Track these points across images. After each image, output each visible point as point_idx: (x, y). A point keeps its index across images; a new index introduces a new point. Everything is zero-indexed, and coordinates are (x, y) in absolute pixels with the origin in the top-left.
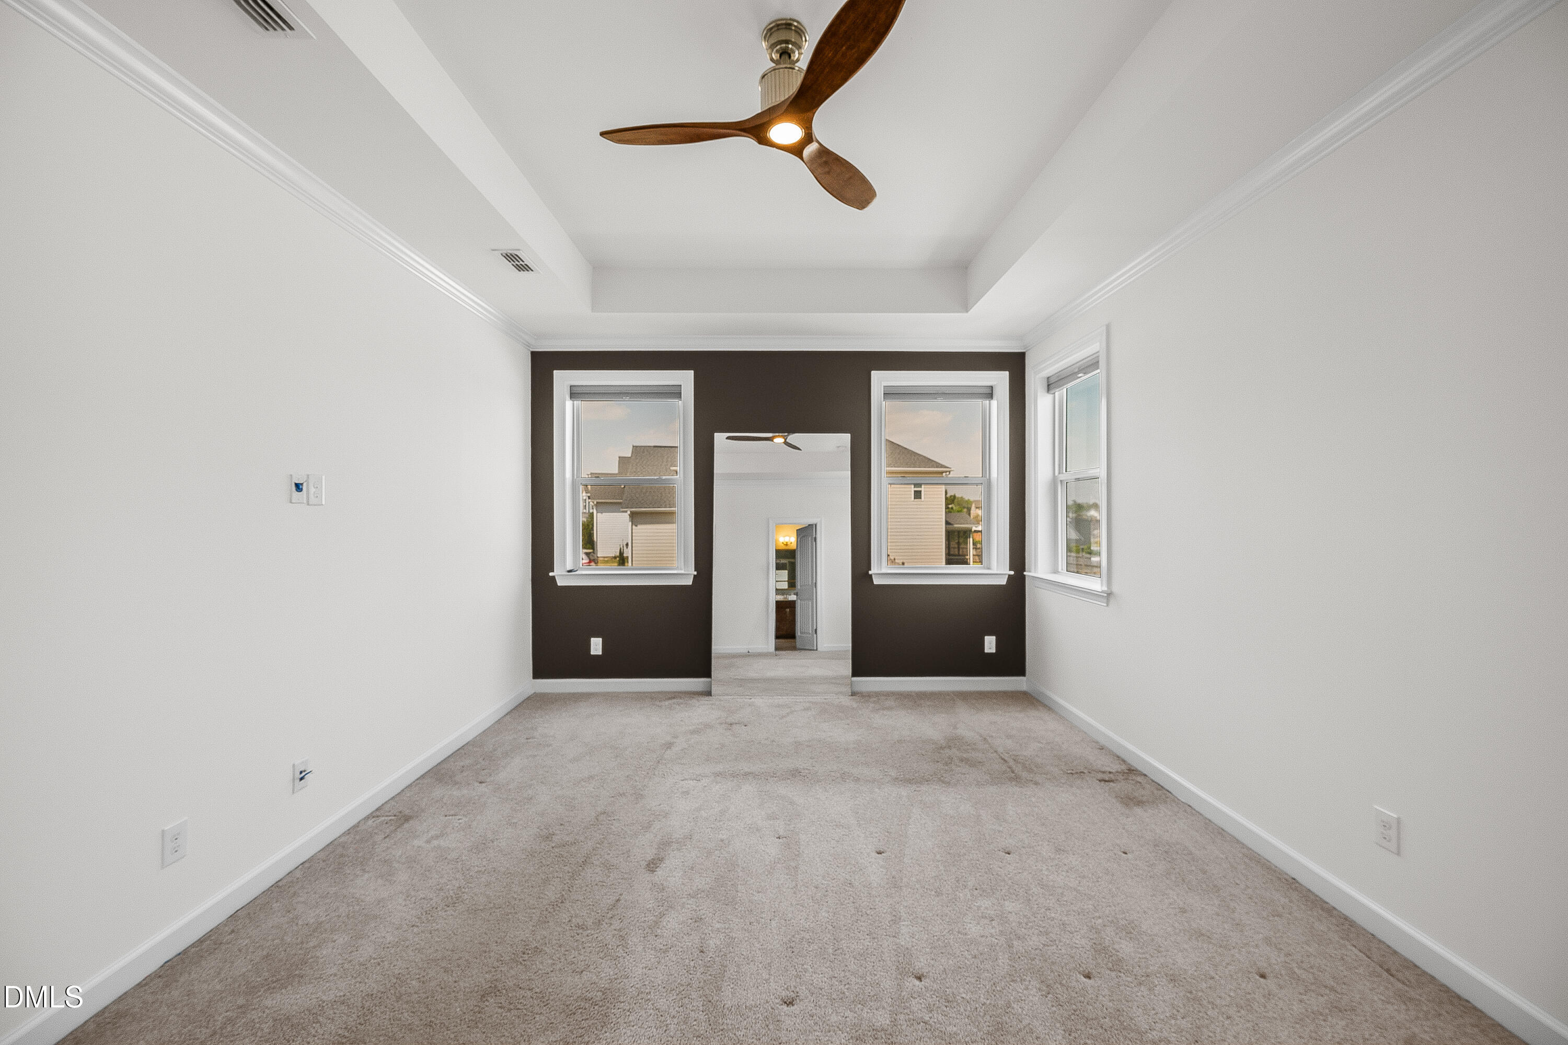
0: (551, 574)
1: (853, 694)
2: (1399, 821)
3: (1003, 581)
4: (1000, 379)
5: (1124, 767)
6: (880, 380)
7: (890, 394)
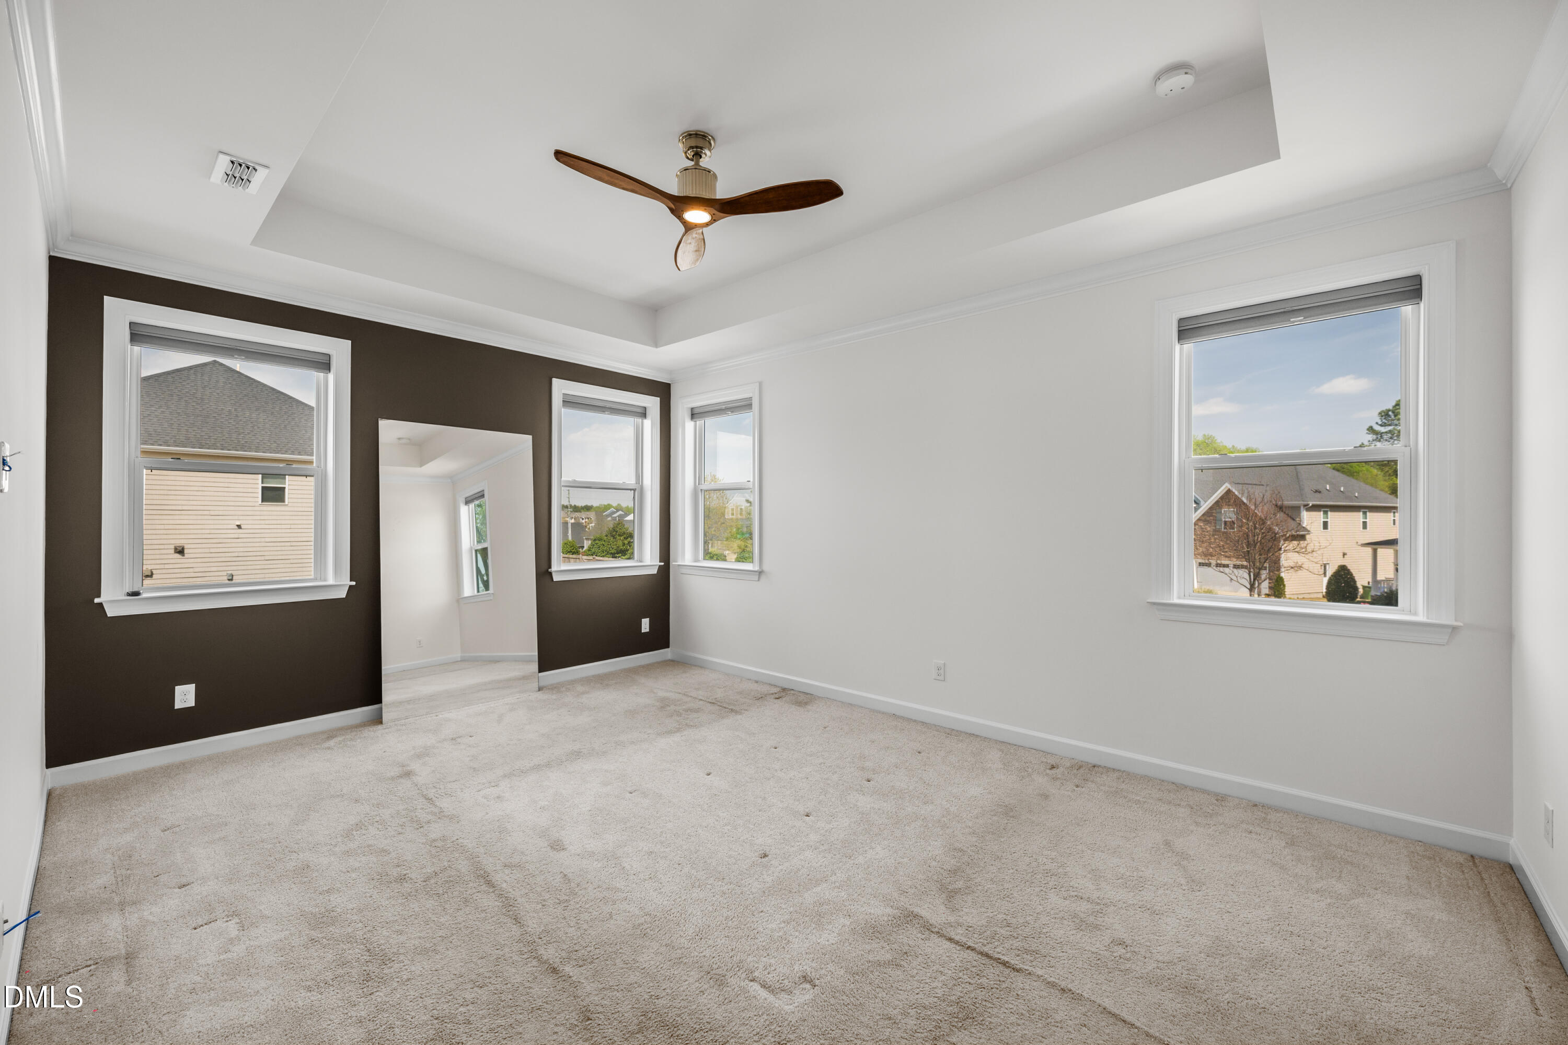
0: (97, 600)
1: (540, 689)
2: (944, 664)
3: (654, 571)
4: (652, 403)
5: (778, 689)
6: (561, 388)
7: (569, 402)
